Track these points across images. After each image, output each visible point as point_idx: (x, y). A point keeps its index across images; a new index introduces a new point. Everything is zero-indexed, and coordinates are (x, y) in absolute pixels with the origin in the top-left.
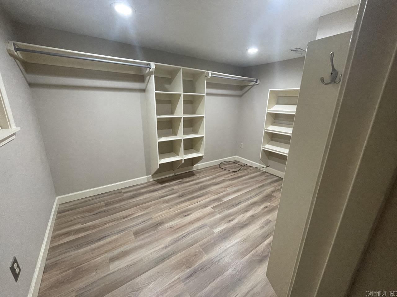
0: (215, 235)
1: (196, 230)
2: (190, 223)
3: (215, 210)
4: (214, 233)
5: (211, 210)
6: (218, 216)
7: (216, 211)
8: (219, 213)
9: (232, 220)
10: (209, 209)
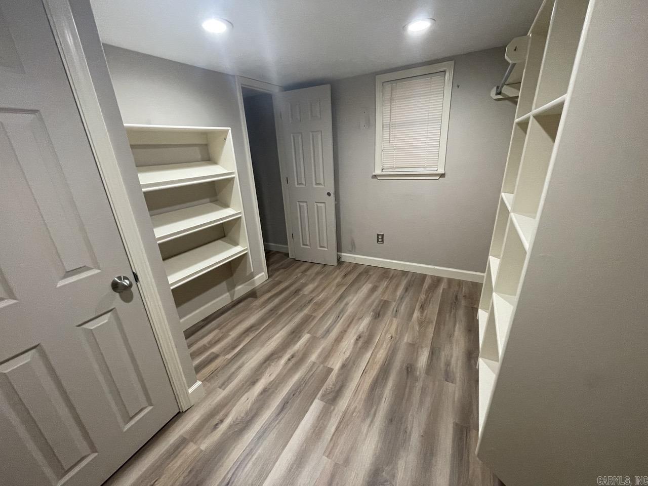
0: (306, 331)
1: (331, 327)
2: (345, 331)
3: (324, 366)
4: (307, 333)
5: (331, 363)
6: (313, 358)
7: (322, 366)
8: (314, 363)
9: (289, 360)
10: (336, 364)
